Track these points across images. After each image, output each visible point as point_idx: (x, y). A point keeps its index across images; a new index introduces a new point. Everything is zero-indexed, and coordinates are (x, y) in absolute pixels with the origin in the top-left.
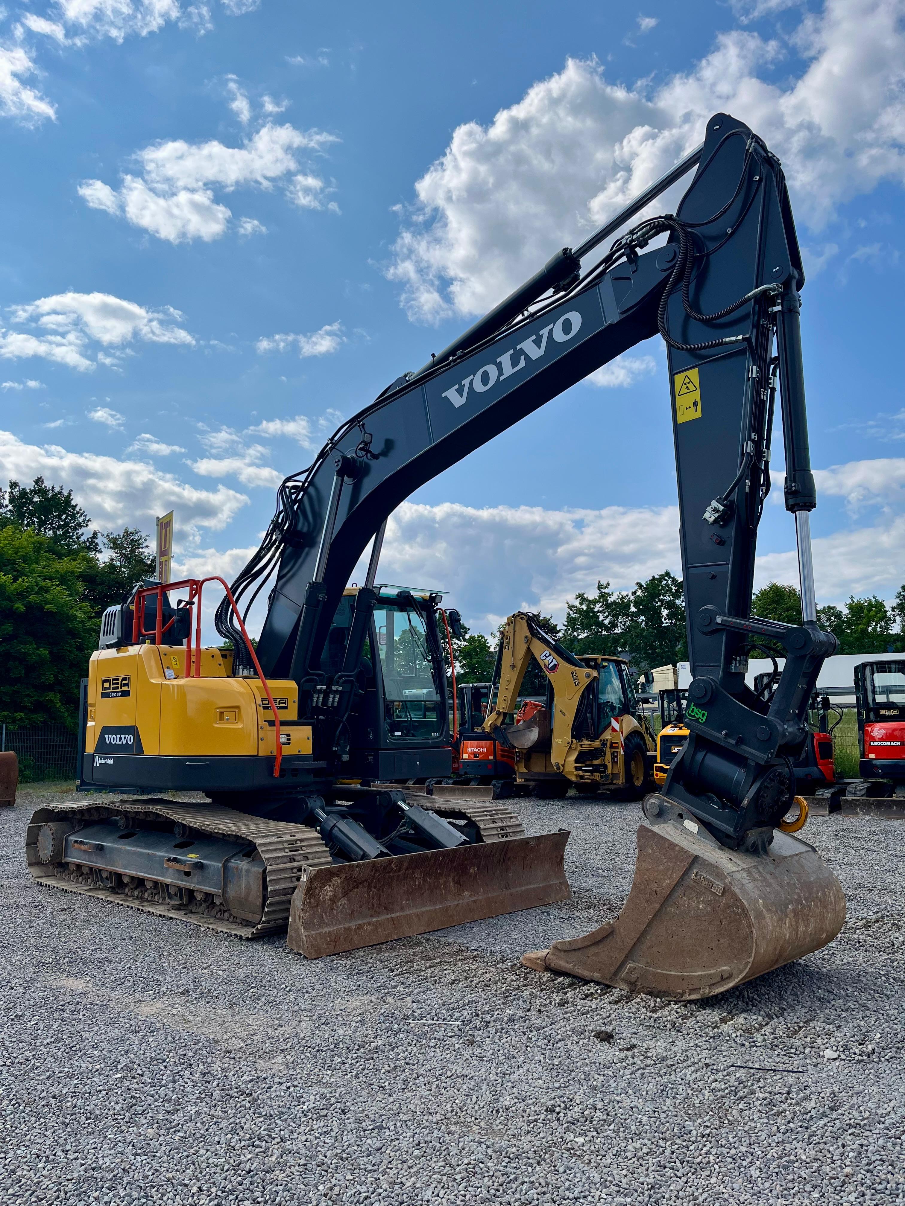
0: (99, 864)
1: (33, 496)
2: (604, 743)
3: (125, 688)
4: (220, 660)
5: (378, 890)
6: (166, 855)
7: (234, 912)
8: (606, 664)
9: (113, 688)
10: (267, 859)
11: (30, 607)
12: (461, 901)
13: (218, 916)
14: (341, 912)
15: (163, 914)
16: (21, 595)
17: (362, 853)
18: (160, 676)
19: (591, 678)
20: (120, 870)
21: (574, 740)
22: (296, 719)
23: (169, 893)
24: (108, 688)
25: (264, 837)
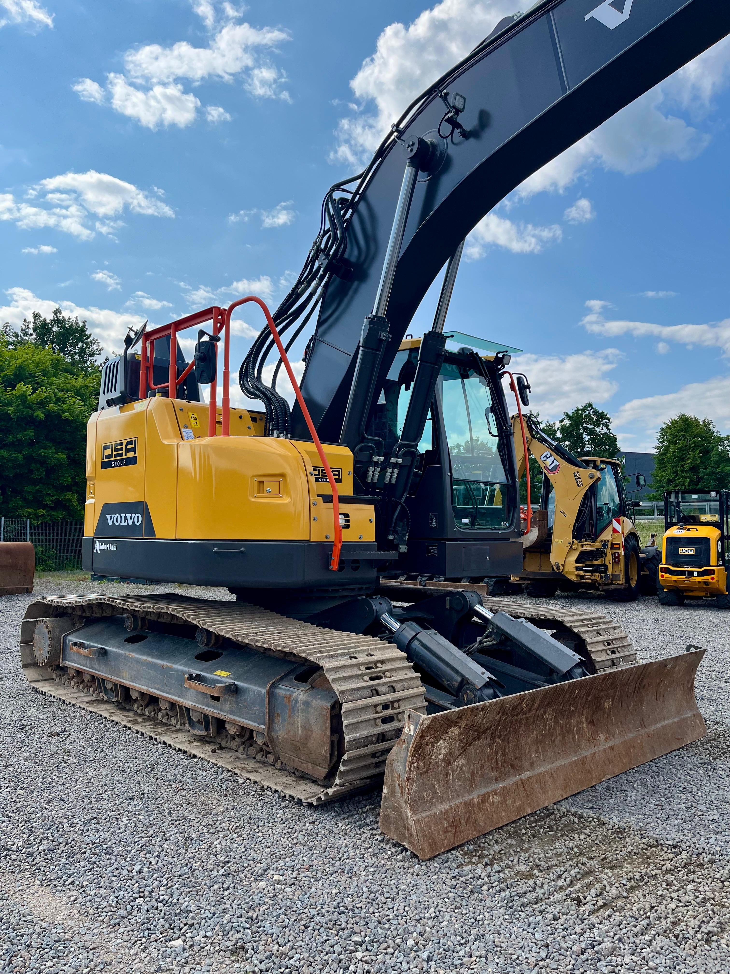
0: (102, 673)
1: (53, 326)
2: (605, 544)
3: (130, 455)
4: (250, 423)
5: (503, 740)
6: (186, 669)
7: (285, 757)
8: (604, 466)
9: (116, 456)
10: (342, 692)
11: (49, 415)
12: (596, 749)
13: (259, 757)
14: (459, 778)
15: (184, 748)
16: (42, 404)
17: (459, 679)
18: (176, 436)
19: (596, 478)
20: (127, 683)
21: (574, 540)
22: (352, 495)
23: (190, 720)
24: (110, 456)
25: (332, 657)
